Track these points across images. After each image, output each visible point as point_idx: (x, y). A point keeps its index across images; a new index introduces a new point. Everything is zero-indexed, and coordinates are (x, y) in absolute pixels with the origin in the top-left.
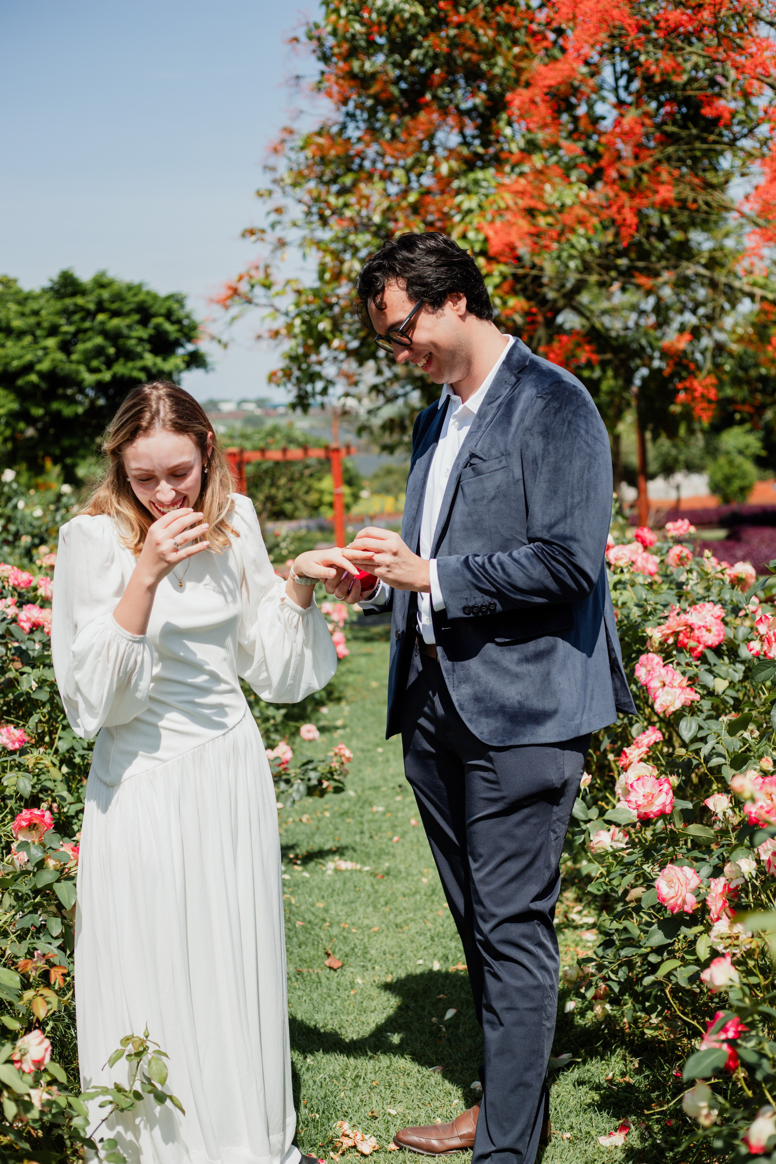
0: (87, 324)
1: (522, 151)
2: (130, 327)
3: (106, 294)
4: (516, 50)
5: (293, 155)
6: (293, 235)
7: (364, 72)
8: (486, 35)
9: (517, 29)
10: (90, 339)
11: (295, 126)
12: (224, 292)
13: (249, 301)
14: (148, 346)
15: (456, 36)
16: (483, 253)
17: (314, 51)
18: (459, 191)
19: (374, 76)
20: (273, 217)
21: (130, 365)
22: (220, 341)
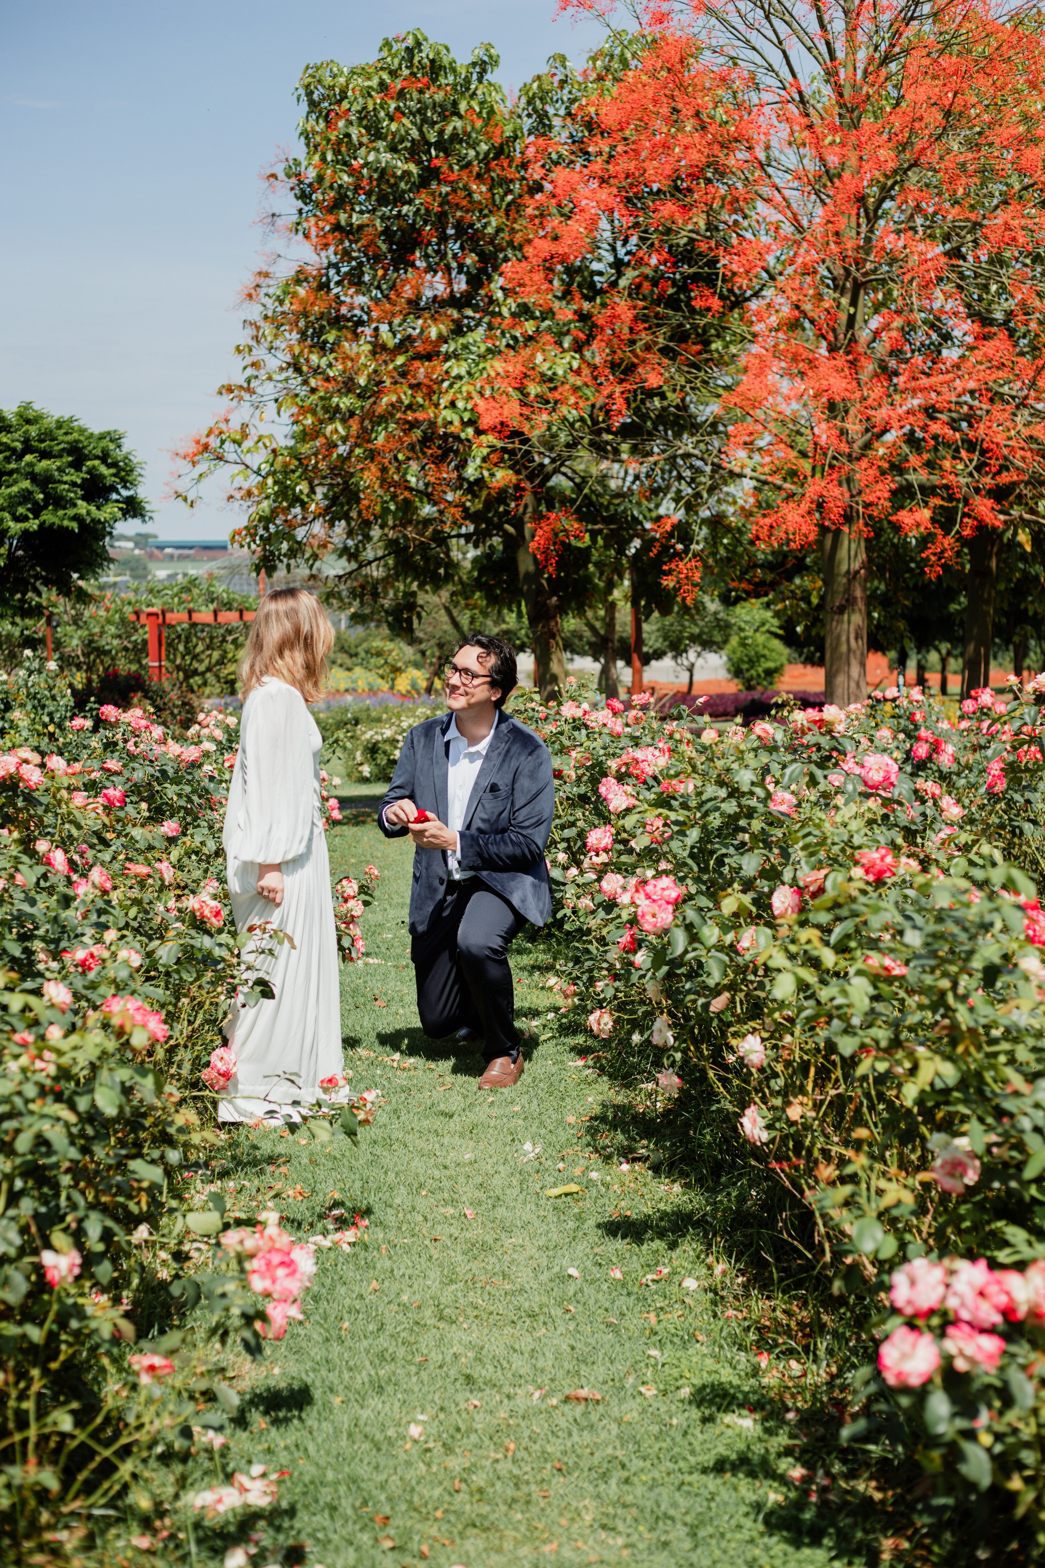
0: (13, 466)
1: (513, 315)
2: (60, 470)
3: (33, 431)
4: (510, 198)
5: (269, 302)
6: (268, 390)
7: (351, 225)
8: (479, 191)
9: (512, 181)
10: (16, 482)
11: (271, 270)
12: (192, 448)
13: (220, 458)
14: (80, 493)
15: (447, 194)
16: (471, 423)
17: (292, 189)
18: (447, 358)
19: (361, 227)
20: (250, 372)
21: (61, 513)
22: (185, 500)
